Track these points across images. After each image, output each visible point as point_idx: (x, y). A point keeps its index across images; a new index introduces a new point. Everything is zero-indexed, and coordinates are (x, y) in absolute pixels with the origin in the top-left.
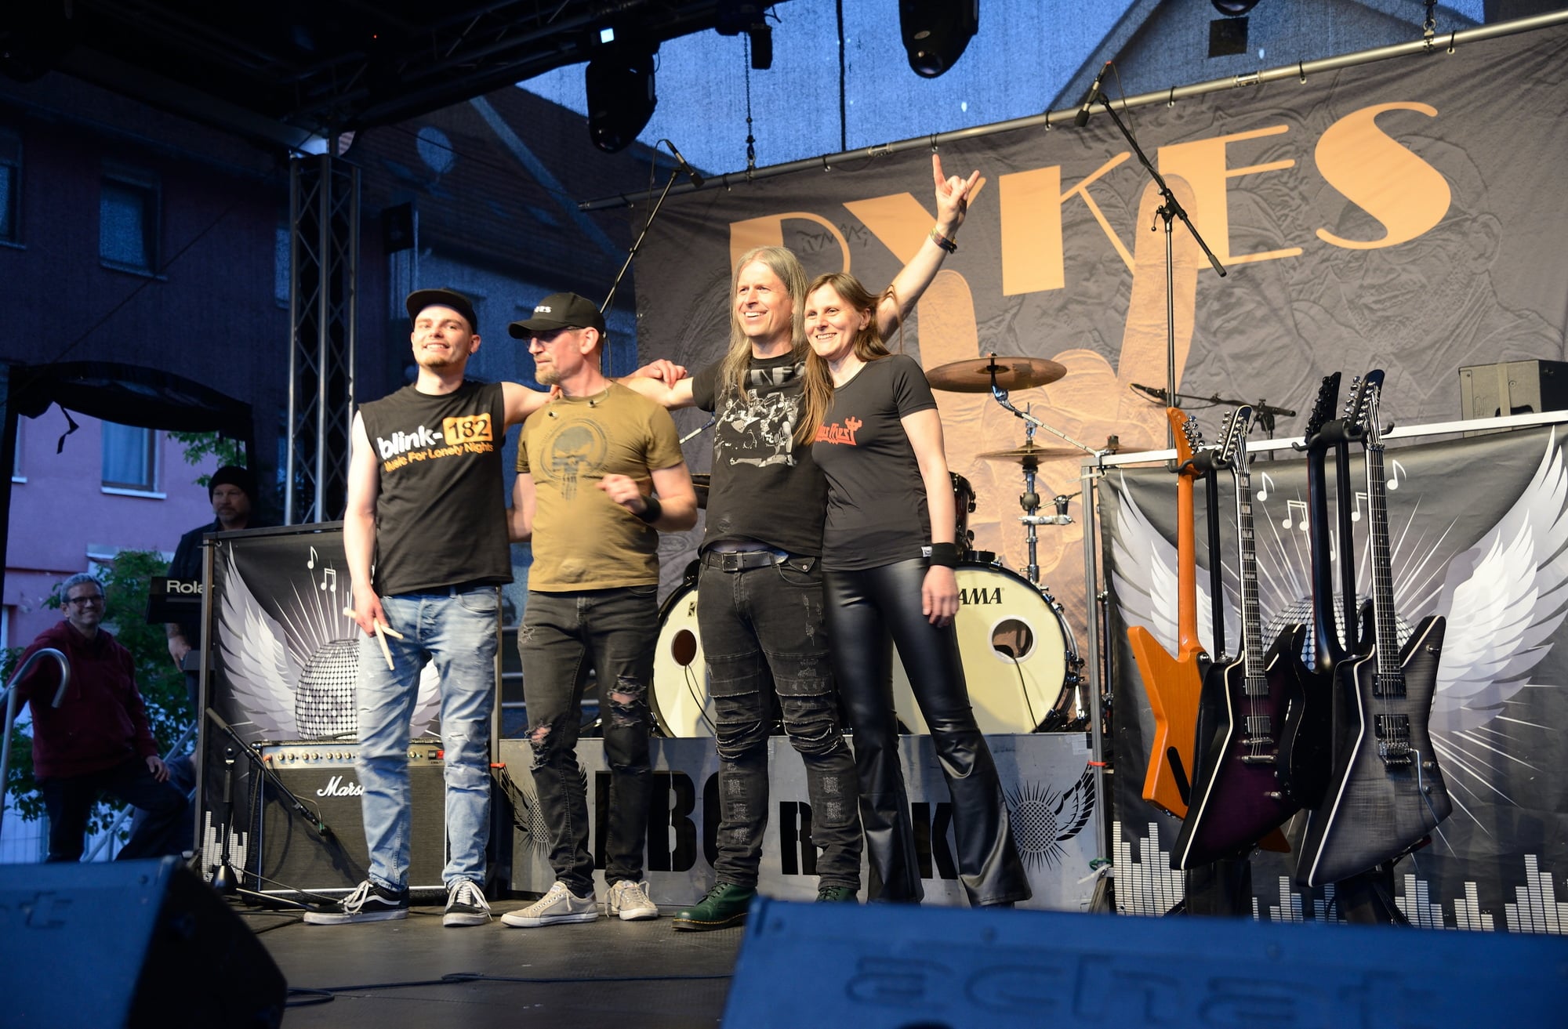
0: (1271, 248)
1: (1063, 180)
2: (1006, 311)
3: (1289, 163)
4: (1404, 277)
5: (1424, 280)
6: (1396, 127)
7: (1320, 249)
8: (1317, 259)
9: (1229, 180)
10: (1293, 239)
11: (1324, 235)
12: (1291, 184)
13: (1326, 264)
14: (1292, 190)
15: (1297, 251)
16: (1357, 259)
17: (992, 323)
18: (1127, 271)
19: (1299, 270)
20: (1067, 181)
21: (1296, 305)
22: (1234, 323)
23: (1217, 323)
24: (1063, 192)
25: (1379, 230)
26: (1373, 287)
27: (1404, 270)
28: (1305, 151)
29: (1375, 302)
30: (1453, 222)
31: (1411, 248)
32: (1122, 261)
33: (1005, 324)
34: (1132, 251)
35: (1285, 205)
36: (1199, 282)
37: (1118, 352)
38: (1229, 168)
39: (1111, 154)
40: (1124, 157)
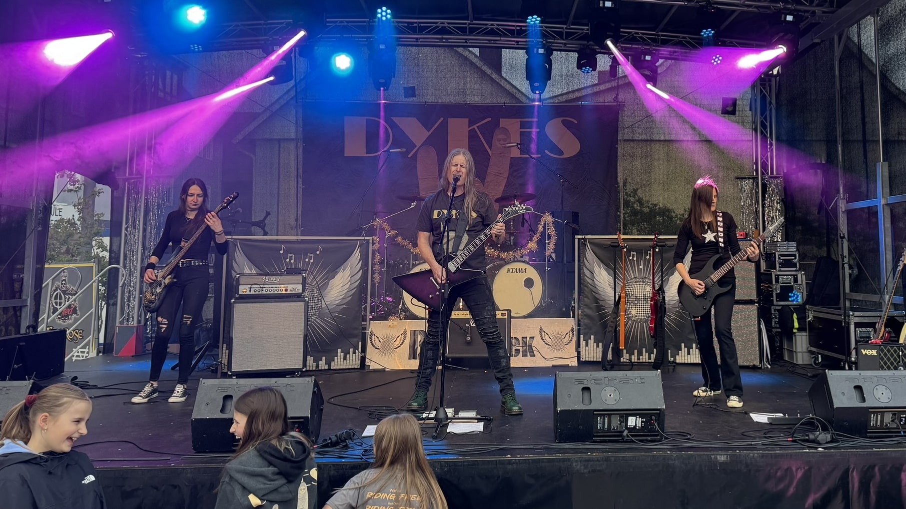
1: (468, 123)
3: (538, 130)
6: (567, 124)
7: (546, 156)
9: (521, 132)
11: (547, 152)
15: (539, 156)
16: (556, 160)
18: (489, 155)
21: (538, 171)
22: (520, 174)
23: (515, 174)
24: (469, 127)
27: (568, 165)
28: (543, 127)
30: (580, 154)
31: (570, 159)
32: (487, 151)
34: (490, 148)
36: (511, 161)
37: (485, 179)
38: (520, 128)
39: (485, 118)
40: (490, 119)
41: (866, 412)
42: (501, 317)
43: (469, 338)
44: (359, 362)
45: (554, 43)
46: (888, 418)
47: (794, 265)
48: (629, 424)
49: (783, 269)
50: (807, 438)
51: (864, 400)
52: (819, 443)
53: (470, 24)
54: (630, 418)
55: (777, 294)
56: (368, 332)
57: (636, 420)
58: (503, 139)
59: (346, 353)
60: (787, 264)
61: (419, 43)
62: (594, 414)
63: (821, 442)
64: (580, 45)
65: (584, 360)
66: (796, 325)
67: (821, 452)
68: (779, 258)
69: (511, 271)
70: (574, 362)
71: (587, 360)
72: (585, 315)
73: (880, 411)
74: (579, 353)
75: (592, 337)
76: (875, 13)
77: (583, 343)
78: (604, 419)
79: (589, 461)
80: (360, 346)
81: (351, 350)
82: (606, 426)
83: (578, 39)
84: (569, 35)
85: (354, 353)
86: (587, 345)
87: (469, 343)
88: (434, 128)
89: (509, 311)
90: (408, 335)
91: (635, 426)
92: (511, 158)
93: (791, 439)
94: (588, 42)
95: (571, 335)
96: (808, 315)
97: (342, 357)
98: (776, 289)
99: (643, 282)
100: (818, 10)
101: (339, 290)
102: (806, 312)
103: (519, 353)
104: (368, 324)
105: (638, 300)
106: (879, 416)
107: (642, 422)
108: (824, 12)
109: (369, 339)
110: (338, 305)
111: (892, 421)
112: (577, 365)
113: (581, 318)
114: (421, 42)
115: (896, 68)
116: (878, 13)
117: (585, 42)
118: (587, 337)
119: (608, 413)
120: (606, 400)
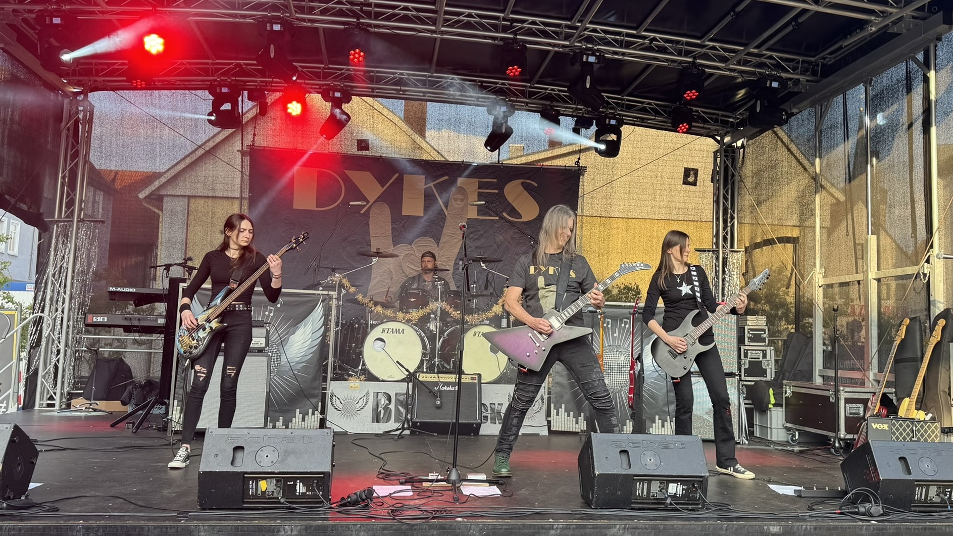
0: (490, 216)
2: (403, 220)
3: (497, 191)
6: (527, 187)
8: (502, 221)
9: (478, 192)
10: (496, 215)
11: (505, 215)
12: (497, 198)
13: (504, 223)
15: (497, 218)
16: (513, 224)
17: (397, 223)
18: (445, 215)
19: (497, 224)
21: (496, 234)
22: (477, 236)
23: (472, 235)
24: (425, 185)
25: (520, 216)
28: (501, 189)
32: (443, 211)
33: (401, 225)
34: (447, 209)
35: (495, 204)
36: (467, 221)
37: (439, 240)
38: (479, 188)
39: (442, 176)
40: (446, 178)
41: (911, 485)
42: (471, 381)
43: (439, 402)
44: (318, 424)
45: (516, 101)
46: (933, 491)
47: (763, 340)
48: (670, 491)
49: (751, 344)
50: (857, 510)
51: (909, 472)
52: (871, 516)
53: (430, 77)
54: (671, 485)
55: (745, 369)
56: (329, 392)
57: (677, 487)
58: (460, 199)
59: (304, 415)
60: (757, 338)
61: (375, 94)
62: (633, 479)
63: (874, 515)
64: (542, 105)
65: (554, 429)
66: (773, 401)
67: (874, 525)
68: (749, 332)
69: (477, 335)
70: (545, 432)
71: (557, 429)
72: (557, 383)
73: (926, 484)
74: (549, 422)
75: (563, 406)
76: (868, 83)
77: (553, 412)
78: (643, 485)
79: (636, 528)
80: (320, 408)
81: (310, 411)
82: (645, 493)
83: (541, 99)
84: (532, 94)
85: (313, 414)
86: (558, 414)
87: (438, 407)
88: (388, 184)
89: (480, 375)
90: (371, 398)
91: (675, 494)
92: (468, 219)
93: (839, 511)
94: (552, 102)
95: (540, 403)
96: (786, 391)
97: (301, 418)
98: (744, 364)
99: (618, 351)
100: (802, 78)
101: (299, 347)
102: (782, 388)
103: (487, 420)
104: (328, 384)
105: (612, 369)
106: (924, 490)
107: (683, 489)
108: (807, 81)
109: (329, 400)
110: (298, 363)
111: (937, 495)
112: (547, 434)
113: (552, 386)
114: (377, 92)
115: (890, 139)
116: (870, 83)
117: (548, 103)
118: (558, 406)
119: (649, 478)
120: (646, 465)
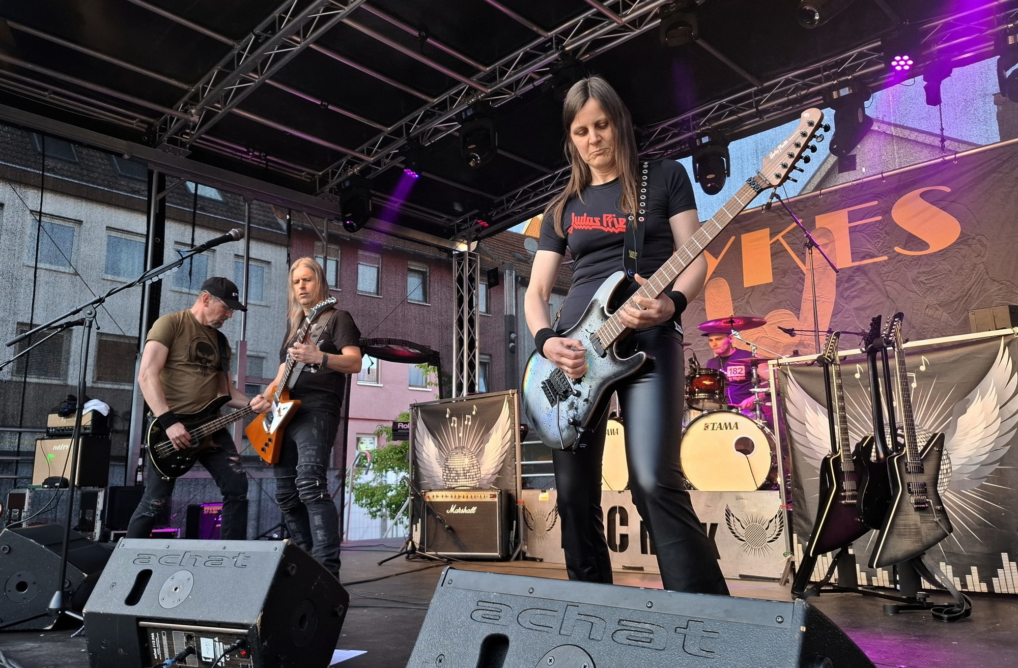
0: (872, 257)
1: (770, 234)
2: (745, 294)
3: (880, 218)
4: (940, 267)
5: (950, 268)
6: (932, 198)
7: (896, 256)
8: (895, 261)
9: (850, 228)
10: (882, 253)
11: (897, 249)
12: (881, 228)
13: (899, 263)
14: (881, 230)
15: (886, 258)
16: (915, 260)
17: (739, 300)
18: (801, 272)
19: (886, 267)
20: (772, 235)
21: (886, 283)
22: (855, 293)
24: (771, 239)
26: (924, 272)
27: (939, 264)
28: (886, 212)
29: (926, 280)
30: (963, 240)
31: (942, 253)
32: (800, 268)
33: (746, 299)
35: (878, 237)
36: (838, 275)
37: (798, 310)
38: (850, 222)
40: (800, 221)
88: (724, 253)
92: (838, 269)
